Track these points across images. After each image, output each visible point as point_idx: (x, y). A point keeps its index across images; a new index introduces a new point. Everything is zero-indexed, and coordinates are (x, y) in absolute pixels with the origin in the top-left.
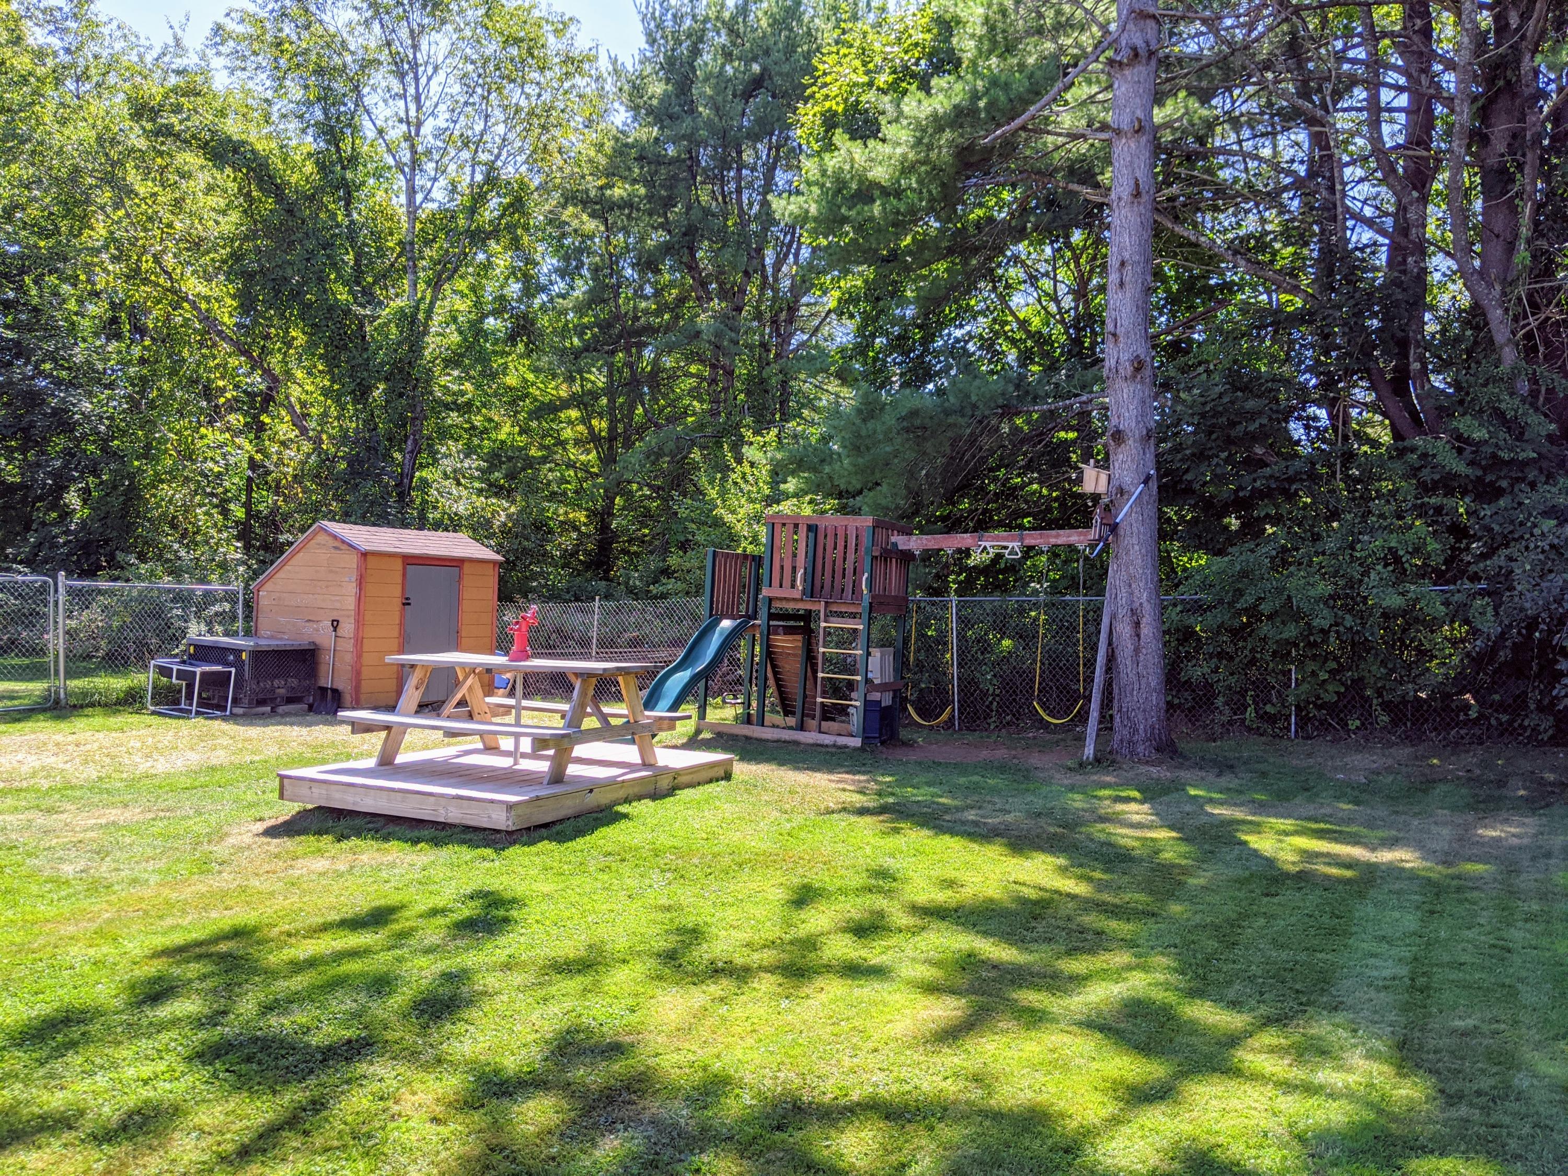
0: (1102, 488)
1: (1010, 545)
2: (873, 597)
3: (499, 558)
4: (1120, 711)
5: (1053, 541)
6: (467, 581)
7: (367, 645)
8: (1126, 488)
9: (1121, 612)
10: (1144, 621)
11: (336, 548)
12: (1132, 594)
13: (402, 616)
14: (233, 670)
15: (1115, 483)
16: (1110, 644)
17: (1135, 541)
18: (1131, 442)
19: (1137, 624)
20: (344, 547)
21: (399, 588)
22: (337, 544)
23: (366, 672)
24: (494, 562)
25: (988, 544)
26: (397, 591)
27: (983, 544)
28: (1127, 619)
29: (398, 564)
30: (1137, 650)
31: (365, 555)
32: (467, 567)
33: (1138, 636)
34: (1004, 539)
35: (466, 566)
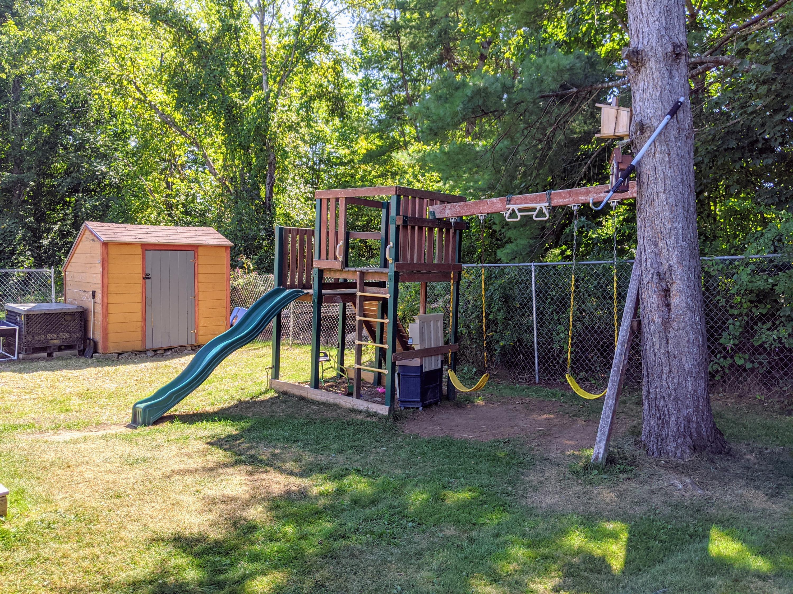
0: (623, 129)
1: (538, 206)
2: (397, 267)
3: (229, 243)
4: (648, 396)
5: (582, 199)
6: (201, 260)
7: (112, 309)
8: (646, 121)
9: (647, 277)
10: (674, 288)
11: (93, 240)
12: (658, 254)
13: (144, 287)
14: (17, 328)
15: (637, 119)
16: (636, 314)
17: (660, 188)
18: (652, 64)
19: (667, 292)
20: (96, 239)
21: (140, 267)
22: (94, 237)
23: (111, 328)
24: (226, 247)
25: (516, 207)
26: (139, 270)
27: (511, 207)
28: (653, 286)
29: (139, 251)
30: (666, 324)
31: (105, 244)
32: (201, 251)
33: (668, 305)
34: (533, 201)
35: (200, 249)
